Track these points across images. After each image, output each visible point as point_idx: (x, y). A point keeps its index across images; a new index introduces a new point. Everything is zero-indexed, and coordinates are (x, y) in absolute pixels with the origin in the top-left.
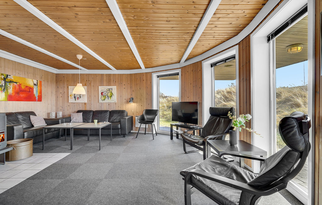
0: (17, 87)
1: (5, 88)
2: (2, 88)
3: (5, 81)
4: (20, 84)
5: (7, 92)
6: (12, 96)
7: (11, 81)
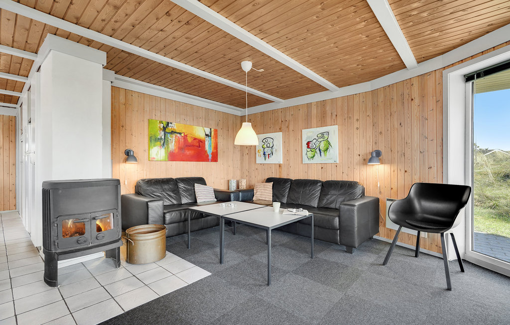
0: (182, 140)
1: (165, 141)
2: (161, 142)
3: (165, 132)
4: (186, 135)
5: (168, 148)
6: (174, 153)
7: (172, 131)
